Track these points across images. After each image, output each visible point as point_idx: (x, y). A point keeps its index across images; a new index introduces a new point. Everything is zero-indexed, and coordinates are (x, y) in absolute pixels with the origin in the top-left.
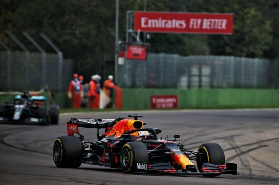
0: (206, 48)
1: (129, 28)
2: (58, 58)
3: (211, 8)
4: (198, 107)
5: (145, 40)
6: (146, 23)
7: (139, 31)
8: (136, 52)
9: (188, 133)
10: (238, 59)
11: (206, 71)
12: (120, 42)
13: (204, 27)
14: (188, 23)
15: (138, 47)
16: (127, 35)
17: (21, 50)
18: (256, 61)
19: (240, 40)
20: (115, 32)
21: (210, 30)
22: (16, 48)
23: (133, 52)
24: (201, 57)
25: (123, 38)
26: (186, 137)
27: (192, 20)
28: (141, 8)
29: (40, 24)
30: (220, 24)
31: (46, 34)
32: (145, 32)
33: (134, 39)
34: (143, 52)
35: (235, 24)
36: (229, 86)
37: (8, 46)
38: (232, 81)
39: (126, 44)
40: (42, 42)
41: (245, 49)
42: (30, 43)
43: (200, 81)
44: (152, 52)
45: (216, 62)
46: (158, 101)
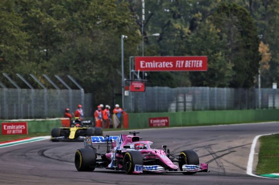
0: (188, 82)
1: (132, 69)
2: (81, 93)
4: (184, 125)
5: (143, 78)
6: (144, 65)
7: (139, 71)
8: (137, 86)
9: (177, 144)
10: (212, 88)
11: (189, 98)
12: (125, 79)
13: (186, 66)
14: (174, 64)
15: (139, 83)
16: (130, 74)
17: (54, 88)
18: (225, 89)
19: (212, 76)
20: (121, 72)
21: (191, 68)
22: (50, 87)
23: (135, 86)
24: (185, 88)
26: (176, 147)
27: (177, 61)
28: (140, 54)
29: (67, 69)
30: (197, 64)
31: (71, 76)
32: (143, 71)
33: (136, 77)
34: (142, 86)
35: (210, 63)
36: (206, 109)
37: (45, 85)
38: (208, 105)
39: (129, 81)
40: (68, 82)
41: (217, 83)
42: (60, 83)
43: (185, 106)
44: (149, 86)
45: (197, 92)
46: (155, 121)
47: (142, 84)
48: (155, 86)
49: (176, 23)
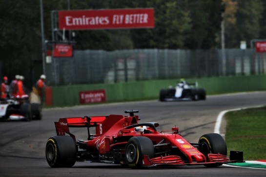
0: (130, 42)
1: (55, 27)
3: (134, 3)
4: (126, 100)
5: (70, 38)
6: (71, 22)
7: (64, 30)
8: (63, 50)
10: (161, 51)
11: (131, 64)
12: (46, 41)
13: (127, 22)
14: (111, 19)
15: (64, 46)
16: (53, 34)
18: (178, 51)
19: (162, 33)
20: (41, 31)
21: (133, 25)
23: (59, 50)
24: (125, 51)
28: (65, 7)
30: (141, 18)
32: (70, 30)
33: (60, 38)
34: (69, 50)
36: (154, 78)
38: (157, 72)
39: (52, 43)
41: (167, 41)
43: (126, 75)
44: (78, 49)
45: (141, 56)
46: (87, 96)
47: (69, 47)
48: (86, 49)
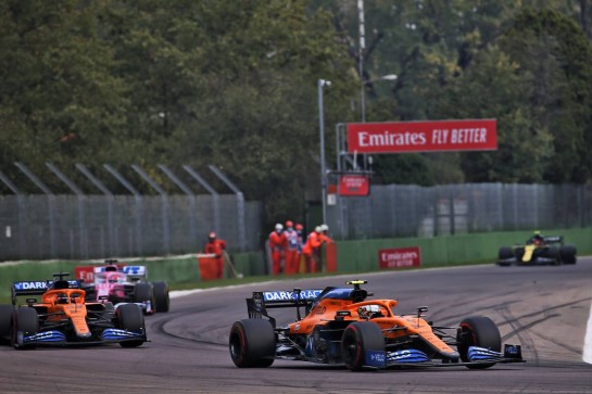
0: (460, 173)
1: (341, 149)
2: (236, 202)
3: (461, 112)
4: (450, 263)
5: (365, 166)
6: (367, 141)
7: (356, 153)
8: (353, 185)
9: (438, 304)
10: (507, 186)
11: (460, 208)
12: (328, 171)
13: (453, 141)
14: (429, 137)
15: (355, 177)
16: (338, 160)
17: (181, 192)
18: (535, 187)
19: (507, 159)
20: (320, 155)
21: (463, 145)
22: (174, 190)
23: (348, 185)
24: (451, 187)
25: (332, 164)
26: (437, 309)
27: (435, 131)
28: (358, 118)
29: (208, 151)
30: (477, 135)
31: (217, 166)
32: (365, 153)
33: (350, 166)
34: (363, 184)
35: (500, 134)
36: (496, 229)
37: (162, 186)
38: (501, 220)
39: (338, 173)
40: (211, 178)
41: (518, 172)
42: (195, 181)
43: (452, 224)
44: (376, 183)
45: (475, 193)
46: (391, 256)
47: (363, 180)
48: (390, 183)
49: (430, 52)
